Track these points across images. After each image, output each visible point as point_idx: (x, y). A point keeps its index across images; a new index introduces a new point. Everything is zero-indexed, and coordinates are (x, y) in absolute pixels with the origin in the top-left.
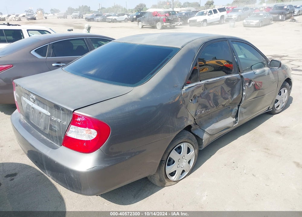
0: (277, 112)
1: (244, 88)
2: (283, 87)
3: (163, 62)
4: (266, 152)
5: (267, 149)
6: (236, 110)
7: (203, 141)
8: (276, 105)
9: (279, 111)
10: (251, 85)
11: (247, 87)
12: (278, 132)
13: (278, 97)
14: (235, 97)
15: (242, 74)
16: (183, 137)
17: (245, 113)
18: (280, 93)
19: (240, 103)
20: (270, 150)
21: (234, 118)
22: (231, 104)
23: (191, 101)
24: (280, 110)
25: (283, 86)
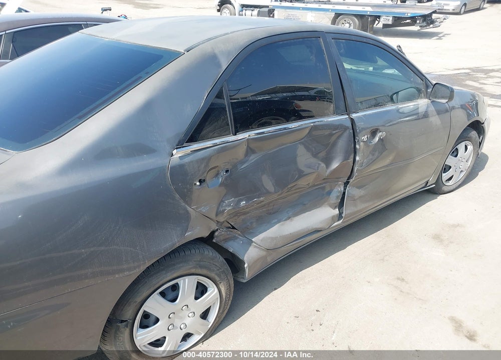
0: (445, 189)
1: (357, 146)
2: (463, 140)
3: (124, 85)
4: (396, 287)
5: (403, 280)
6: (340, 192)
7: (246, 266)
8: (445, 176)
9: (452, 188)
10: (377, 139)
11: (365, 145)
12: (437, 237)
13: (451, 161)
14: (335, 165)
15: (354, 116)
16: (181, 265)
17: (360, 197)
18: (455, 153)
19: (349, 178)
20: (407, 283)
21: (335, 208)
22: (325, 181)
23: (198, 183)
24: (454, 187)
25: (463, 138)
